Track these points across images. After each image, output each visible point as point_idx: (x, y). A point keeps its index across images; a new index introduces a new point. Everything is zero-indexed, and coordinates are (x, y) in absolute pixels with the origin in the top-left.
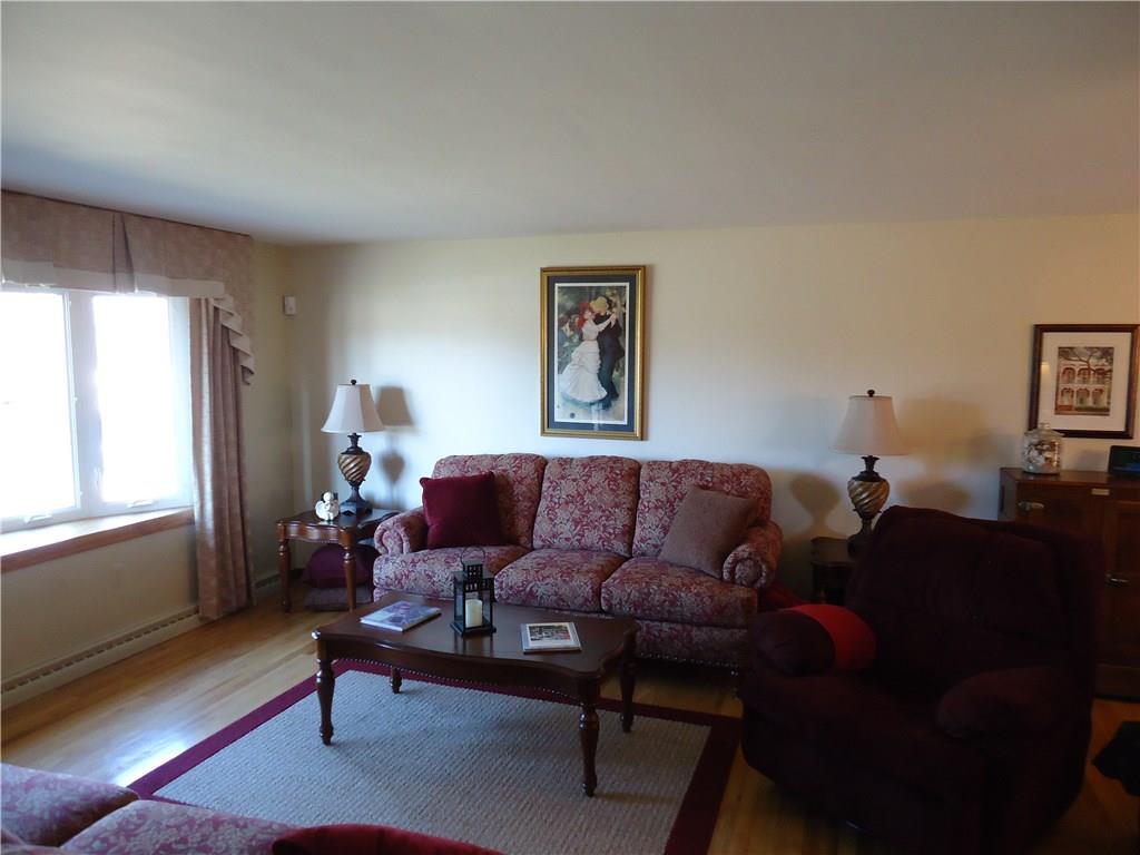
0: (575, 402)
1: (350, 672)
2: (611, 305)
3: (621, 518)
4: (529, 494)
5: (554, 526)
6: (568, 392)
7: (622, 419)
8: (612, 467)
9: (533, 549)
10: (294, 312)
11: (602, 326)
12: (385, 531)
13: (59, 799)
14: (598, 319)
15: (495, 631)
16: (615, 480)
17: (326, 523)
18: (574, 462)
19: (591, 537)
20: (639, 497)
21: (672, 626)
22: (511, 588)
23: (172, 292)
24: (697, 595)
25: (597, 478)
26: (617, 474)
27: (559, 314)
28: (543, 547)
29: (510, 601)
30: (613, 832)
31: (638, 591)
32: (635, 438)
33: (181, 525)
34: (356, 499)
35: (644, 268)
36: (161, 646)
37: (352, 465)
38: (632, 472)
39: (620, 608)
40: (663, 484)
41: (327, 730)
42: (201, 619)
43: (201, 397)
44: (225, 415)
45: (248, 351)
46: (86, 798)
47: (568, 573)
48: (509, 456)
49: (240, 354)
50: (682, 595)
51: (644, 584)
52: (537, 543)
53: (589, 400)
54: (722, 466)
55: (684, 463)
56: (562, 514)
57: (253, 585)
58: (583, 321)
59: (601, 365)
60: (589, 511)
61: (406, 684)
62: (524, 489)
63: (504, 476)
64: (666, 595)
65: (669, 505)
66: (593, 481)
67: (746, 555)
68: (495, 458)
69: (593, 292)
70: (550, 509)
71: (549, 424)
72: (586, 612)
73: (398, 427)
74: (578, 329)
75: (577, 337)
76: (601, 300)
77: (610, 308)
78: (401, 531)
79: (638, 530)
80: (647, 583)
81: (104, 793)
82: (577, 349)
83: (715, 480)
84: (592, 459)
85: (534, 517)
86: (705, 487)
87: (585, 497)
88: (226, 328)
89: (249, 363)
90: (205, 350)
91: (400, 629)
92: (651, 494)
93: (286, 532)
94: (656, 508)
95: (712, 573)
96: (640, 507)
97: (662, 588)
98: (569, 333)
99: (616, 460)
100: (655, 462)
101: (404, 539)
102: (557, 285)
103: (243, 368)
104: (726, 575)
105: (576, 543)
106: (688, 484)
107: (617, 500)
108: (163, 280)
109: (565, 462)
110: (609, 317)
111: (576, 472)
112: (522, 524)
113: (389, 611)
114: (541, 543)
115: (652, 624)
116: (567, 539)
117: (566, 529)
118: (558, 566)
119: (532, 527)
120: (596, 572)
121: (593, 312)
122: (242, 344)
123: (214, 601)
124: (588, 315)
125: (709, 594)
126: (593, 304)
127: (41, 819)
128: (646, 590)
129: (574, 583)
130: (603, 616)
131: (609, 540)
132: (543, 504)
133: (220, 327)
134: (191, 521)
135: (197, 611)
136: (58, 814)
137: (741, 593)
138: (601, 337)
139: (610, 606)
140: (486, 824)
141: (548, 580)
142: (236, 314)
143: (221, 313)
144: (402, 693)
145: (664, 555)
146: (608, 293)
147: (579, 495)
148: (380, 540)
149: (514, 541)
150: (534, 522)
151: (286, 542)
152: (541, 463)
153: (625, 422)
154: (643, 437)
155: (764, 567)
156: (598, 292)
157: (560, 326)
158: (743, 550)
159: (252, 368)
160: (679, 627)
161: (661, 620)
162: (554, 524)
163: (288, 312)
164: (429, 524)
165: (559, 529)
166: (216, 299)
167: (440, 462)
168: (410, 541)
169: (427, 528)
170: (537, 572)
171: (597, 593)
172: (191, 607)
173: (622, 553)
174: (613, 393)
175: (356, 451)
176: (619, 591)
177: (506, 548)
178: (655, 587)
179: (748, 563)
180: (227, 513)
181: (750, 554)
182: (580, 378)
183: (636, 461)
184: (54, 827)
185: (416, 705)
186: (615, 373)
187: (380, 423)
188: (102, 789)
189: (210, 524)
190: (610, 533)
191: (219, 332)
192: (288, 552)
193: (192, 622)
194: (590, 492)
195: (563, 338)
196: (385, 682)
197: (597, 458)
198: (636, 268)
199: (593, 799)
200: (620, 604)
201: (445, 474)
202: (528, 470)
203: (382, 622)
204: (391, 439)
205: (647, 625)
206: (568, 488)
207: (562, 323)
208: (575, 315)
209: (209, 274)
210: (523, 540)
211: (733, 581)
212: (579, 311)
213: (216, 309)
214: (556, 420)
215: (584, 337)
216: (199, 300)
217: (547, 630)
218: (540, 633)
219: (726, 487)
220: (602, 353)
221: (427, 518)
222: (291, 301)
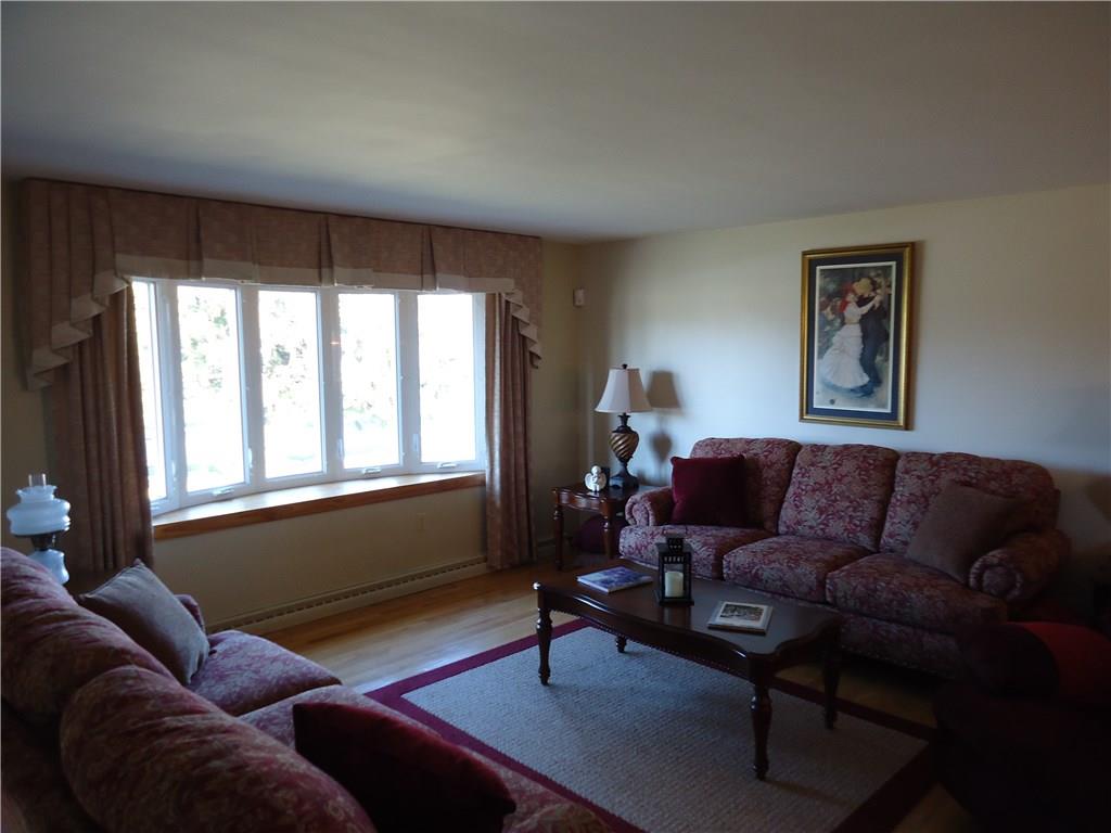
0: (835, 388)
1: (590, 628)
2: (875, 286)
3: (869, 510)
4: (777, 480)
5: (799, 513)
6: (829, 378)
7: (884, 406)
8: (865, 457)
9: (777, 534)
10: (582, 303)
11: (866, 309)
12: (634, 504)
13: (287, 672)
14: (862, 302)
15: (692, 603)
16: (867, 470)
17: (592, 494)
18: (828, 449)
19: (836, 528)
20: (893, 490)
21: (902, 628)
22: (738, 569)
23: (469, 289)
24: (929, 597)
25: (848, 466)
26: (870, 464)
27: (820, 297)
28: (787, 533)
29: (737, 581)
30: (769, 817)
31: (864, 586)
32: (898, 428)
33: (475, 486)
34: (625, 474)
35: (913, 246)
36: (452, 585)
37: (620, 442)
38: (888, 461)
39: (845, 602)
40: (919, 477)
41: (545, 672)
42: (490, 567)
43: (493, 378)
44: (514, 395)
45: (534, 338)
46: (304, 675)
47: (795, 560)
48: (762, 441)
49: (528, 341)
50: (913, 595)
51: (871, 580)
52: (782, 529)
53: (850, 386)
54: (990, 462)
55: (947, 456)
56: (808, 501)
57: (534, 545)
58: (845, 304)
59: (863, 349)
60: (836, 500)
61: (631, 645)
62: (774, 473)
63: (754, 460)
64: (894, 594)
65: (922, 500)
66: (843, 470)
67: (995, 561)
68: (749, 442)
69: (857, 274)
70: (797, 495)
71: (808, 410)
72: (811, 602)
73: (666, 409)
74: (840, 312)
75: (839, 321)
76: (865, 282)
77: (874, 290)
78: (648, 505)
79: (887, 525)
80: (875, 579)
81: (316, 675)
82: (839, 333)
83: (980, 476)
84: (846, 447)
85: (782, 502)
86: (967, 484)
87: (833, 486)
88: (516, 318)
89: (536, 349)
90: (498, 337)
91: (607, 590)
92: (905, 487)
93: (559, 499)
94: (909, 502)
95: (957, 577)
96: (893, 500)
97: (892, 586)
98: (831, 317)
99: (871, 449)
100: (914, 453)
101: (650, 512)
102: (818, 268)
103: (532, 354)
104: (972, 581)
105: (819, 532)
106: (946, 478)
107: (867, 491)
108: (461, 279)
109: (818, 449)
110: (872, 298)
111: (828, 458)
112: (768, 508)
113: (606, 574)
114: (785, 529)
115: (879, 623)
116: (811, 527)
117: (811, 517)
118: (788, 552)
119: (778, 513)
120: (825, 561)
121: (856, 294)
122: (530, 332)
123: (499, 553)
124: (851, 297)
125: (943, 598)
126: (856, 286)
127: (270, 682)
128: (872, 586)
129: (798, 571)
130: (828, 608)
131: (854, 532)
132: (791, 490)
133: (510, 318)
134: (483, 483)
135: (486, 560)
136: (281, 682)
137: (983, 602)
138: (864, 320)
139: (835, 598)
140: (649, 780)
141: (773, 565)
142: (524, 307)
143: (511, 305)
144: (626, 653)
145: (911, 553)
146: (872, 274)
147: (827, 482)
148: (630, 513)
149: (759, 525)
150: (780, 507)
151: (560, 507)
152: (793, 448)
153: (888, 410)
154: (908, 426)
155: (1018, 577)
156: (862, 273)
157: (821, 310)
158: (994, 556)
159: (538, 353)
160: (909, 630)
161: (889, 620)
162: (800, 510)
163: (577, 303)
164: (676, 500)
165: (802, 516)
166: (507, 294)
167: (697, 444)
168: (656, 516)
169: (674, 504)
170: (764, 555)
171: (822, 584)
172: (480, 556)
173: (869, 548)
174: (876, 380)
175: (625, 430)
176: (843, 582)
177: (748, 531)
178: (883, 584)
179: (999, 570)
180: (513, 479)
181: (1001, 559)
182: (841, 365)
183: (893, 451)
184: (275, 690)
185: (635, 665)
186: (879, 358)
187: (647, 404)
188: (318, 671)
189: (497, 486)
190: (855, 525)
191: (510, 322)
192: (561, 516)
193: (481, 568)
194: (840, 480)
195: (825, 322)
196: (610, 640)
197: (853, 446)
198: (903, 245)
199: (762, 784)
200: (845, 597)
201: (700, 454)
202: (779, 455)
203: (594, 582)
204: (661, 420)
205: (874, 624)
206: (817, 475)
207: (823, 307)
208: (838, 298)
209: (501, 273)
210: (768, 524)
211: (980, 588)
212: (841, 294)
213: (507, 302)
214: (815, 406)
215: (846, 321)
216: (494, 295)
217: (742, 611)
218: (733, 611)
219: (993, 485)
220: (865, 337)
221: (674, 495)
222: (580, 294)
